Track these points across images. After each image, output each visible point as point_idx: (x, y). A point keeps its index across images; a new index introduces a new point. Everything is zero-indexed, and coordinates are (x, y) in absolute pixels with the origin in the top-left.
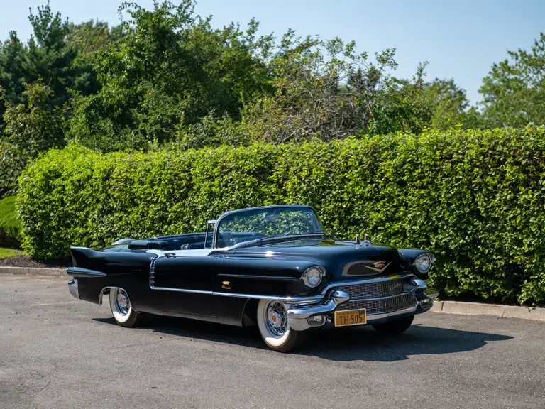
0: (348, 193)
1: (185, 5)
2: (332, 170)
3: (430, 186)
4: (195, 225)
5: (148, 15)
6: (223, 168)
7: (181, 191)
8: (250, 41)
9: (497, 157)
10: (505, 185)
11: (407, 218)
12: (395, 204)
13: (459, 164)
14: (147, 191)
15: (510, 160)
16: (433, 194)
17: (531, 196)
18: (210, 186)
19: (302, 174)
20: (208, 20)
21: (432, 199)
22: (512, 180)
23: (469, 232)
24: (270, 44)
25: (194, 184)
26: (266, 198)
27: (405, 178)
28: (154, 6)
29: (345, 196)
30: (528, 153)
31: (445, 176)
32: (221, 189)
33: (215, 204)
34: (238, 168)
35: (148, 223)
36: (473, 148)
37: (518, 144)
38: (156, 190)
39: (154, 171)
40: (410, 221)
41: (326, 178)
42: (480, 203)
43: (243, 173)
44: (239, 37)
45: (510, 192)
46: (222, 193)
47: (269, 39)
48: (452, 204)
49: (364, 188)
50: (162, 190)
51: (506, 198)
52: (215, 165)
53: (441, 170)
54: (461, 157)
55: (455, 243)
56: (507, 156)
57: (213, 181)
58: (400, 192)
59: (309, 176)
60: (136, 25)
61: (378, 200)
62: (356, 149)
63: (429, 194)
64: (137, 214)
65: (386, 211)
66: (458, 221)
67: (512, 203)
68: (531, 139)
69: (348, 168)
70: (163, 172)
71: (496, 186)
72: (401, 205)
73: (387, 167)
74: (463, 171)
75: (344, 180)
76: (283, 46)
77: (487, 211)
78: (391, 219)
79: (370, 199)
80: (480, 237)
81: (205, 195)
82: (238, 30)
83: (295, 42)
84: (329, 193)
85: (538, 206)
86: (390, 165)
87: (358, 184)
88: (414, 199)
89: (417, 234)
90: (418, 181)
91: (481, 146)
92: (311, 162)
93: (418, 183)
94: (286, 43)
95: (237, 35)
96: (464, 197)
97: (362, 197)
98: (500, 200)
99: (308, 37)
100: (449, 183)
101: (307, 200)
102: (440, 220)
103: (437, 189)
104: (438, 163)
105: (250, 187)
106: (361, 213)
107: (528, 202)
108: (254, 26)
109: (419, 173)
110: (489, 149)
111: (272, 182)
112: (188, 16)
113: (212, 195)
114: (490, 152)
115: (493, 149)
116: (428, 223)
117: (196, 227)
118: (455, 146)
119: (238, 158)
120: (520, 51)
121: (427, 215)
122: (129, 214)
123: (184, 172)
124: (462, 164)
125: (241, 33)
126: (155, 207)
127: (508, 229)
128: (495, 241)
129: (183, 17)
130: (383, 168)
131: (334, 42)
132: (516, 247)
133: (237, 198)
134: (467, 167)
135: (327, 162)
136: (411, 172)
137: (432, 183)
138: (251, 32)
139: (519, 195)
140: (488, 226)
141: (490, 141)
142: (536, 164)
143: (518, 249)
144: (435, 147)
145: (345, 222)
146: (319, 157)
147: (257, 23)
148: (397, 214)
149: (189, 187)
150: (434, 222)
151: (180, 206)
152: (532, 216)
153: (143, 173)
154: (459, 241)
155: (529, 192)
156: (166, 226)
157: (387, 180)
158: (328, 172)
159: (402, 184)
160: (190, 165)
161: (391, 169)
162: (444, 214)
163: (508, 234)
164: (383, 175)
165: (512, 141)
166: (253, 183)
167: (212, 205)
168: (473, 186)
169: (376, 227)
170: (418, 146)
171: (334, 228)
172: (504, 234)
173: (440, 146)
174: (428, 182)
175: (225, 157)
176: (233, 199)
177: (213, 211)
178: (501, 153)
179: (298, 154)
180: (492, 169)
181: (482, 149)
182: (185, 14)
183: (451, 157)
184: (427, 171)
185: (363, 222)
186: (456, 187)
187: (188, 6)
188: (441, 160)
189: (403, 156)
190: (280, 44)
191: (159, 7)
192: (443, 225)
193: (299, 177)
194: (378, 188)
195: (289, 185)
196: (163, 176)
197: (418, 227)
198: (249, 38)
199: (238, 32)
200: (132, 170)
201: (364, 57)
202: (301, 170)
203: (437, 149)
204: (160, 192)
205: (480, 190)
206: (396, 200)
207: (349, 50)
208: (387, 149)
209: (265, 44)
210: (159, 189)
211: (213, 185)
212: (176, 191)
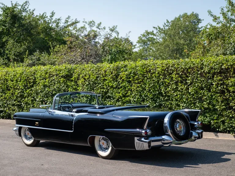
0: (106, 85)
1: (24, 5)
2: (99, 76)
3: (142, 83)
4: (37, 98)
5: (8, 8)
6: (50, 75)
7: (31, 84)
8: (51, 20)
9: (169, 71)
10: (173, 82)
11: (132, 96)
12: (126, 90)
13: (154, 74)
14: (14, 84)
15: (175, 73)
16: (143, 86)
17: (183, 87)
18: (44, 82)
19: (86, 78)
20: (33, 11)
21: (142, 88)
22: (176, 81)
23: (158, 101)
24: (59, 22)
25: (37, 81)
26: (69, 87)
27: (131, 79)
28: (11, 5)
29: (105, 86)
30: (182, 70)
31: (148, 79)
32: (49, 83)
33: (47, 90)
34: (57, 75)
35: (15, 98)
36: (160, 68)
37: (178, 66)
38: (19, 84)
39: (18, 76)
40: (133, 97)
41: (96, 79)
42: (162, 90)
43: (59, 77)
44: (46, 18)
45: (175, 85)
46: (50, 85)
47: (59, 20)
48: (151, 90)
49: (113, 83)
50: (22, 84)
51: (173, 88)
52: (46, 73)
53: (146, 76)
54: (154, 71)
55: (152, 106)
56: (173, 71)
57: (46, 80)
58: (128, 85)
59: (89, 78)
60: (2, 12)
61: (119, 88)
62: (109, 67)
63: (141, 86)
64: (10, 94)
65: (123, 93)
66: (153, 97)
67: (176, 90)
68: (183, 64)
69: (106, 75)
70: (22, 76)
71: (169, 83)
72: (129, 90)
73: (123, 75)
74: (156, 77)
75: (105, 80)
76: (65, 23)
77: (165, 93)
78: (125, 96)
79: (116, 88)
80: (162, 103)
81: (42, 86)
82: (46, 15)
83: (71, 21)
84: (98, 85)
85: (186, 91)
86: (124, 74)
87: (110, 82)
88: (134, 88)
89: (136, 102)
90: (137, 81)
91: (163, 67)
92: (90, 72)
93: (136, 82)
94: (66, 22)
95: (45, 18)
96: (156, 87)
97: (112, 87)
98: (171, 88)
99: (76, 19)
100: (150, 81)
101: (88, 88)
102: (145, 96)
103: (145, 84)
104: (145, 74)
105: (63, 83)
106: (112, 93)
107: (182, 89)
108: (53, 14)
109: (137, 78)
110: (166, 68)
111: (72, 81)
112: (26, 9)
113: (45, 86)
114: (167, 69)
115: (168, 68)
116: (141, 97)
117: (37, 99)
118: (152, 66)
119: (57, 70)
120: (158, 27)
121: (140, 94)
122: (6, 94)
123: (32, 76)
124: (155, 74)
125: (47, 17)
126: (18, 91)
127: (174, 100)
128: (169, 105)
129: (24, 10)
130: (121, 75)
131: (91, 22)
132: (177, 107)
133: (57, 87)
134: (157, 75)
135: (97, 72)
136: (133, 77)
137: (142, 81)
138: (51, 17)
139: (179, 86)
140: (166, 99)
141: (166, 65)
142: (185, 74)
143: (178, 108)
144: (144, 67)
145: (105, 97)
146: (93, 71)
147: (54, 13)
148: (128, 94)
149: (34, 82)
150: (143, 97)
151: (30, 91)
152: (184, 95)
153: (13, 76)
154: (153, 105)
155: (183, 85)
156: (24, 99)
157: (123, 80)
158: (97, 77)
159: (129, 82)
160: (34, 73)
161: (125, 76)
162: (148, 94)
163: (174, 102)
164: (121, 78)
165: (175, 65)
166: (64, 81)
167: (45, 90)
168: (160, 83)
169: (118, 99)
170: (136, 66)
171: (100, 100)
172: (172, 102)
173: (146, 67)
174: (140, 81)
175: (50, 70)
176: (55, 88)
177: (45, 93)
178: (171, 70)
179: (83, 69)
180: (167, 76)
181: (163, 68)
182: (25, 9)
183: (150, 71)
184: (140, 77)
185: (113, 97)
186: (152, 83)
187: (26, 5)
188: (146, 72)
189: (130, 71)
190: (64, 22)
191: (14, 5)
192: (147, 99)
193: (85, 79)
194: (119, 83)
195: (80, 82)
196: (22, 78)
197: (136, 99)
198: (50, 19)
199: (46, 17)
200: (7, 75)
201: (104, 29)
202: (85, 76)
203: (145, 68)
204: (21, 85)
205: (163, 84)
206: (127, 88)
207: (99, 26)
208: (123, 68)
209: (57, 22)
210: (20, 83)
211: (46, 82)
212: (28, 84)
